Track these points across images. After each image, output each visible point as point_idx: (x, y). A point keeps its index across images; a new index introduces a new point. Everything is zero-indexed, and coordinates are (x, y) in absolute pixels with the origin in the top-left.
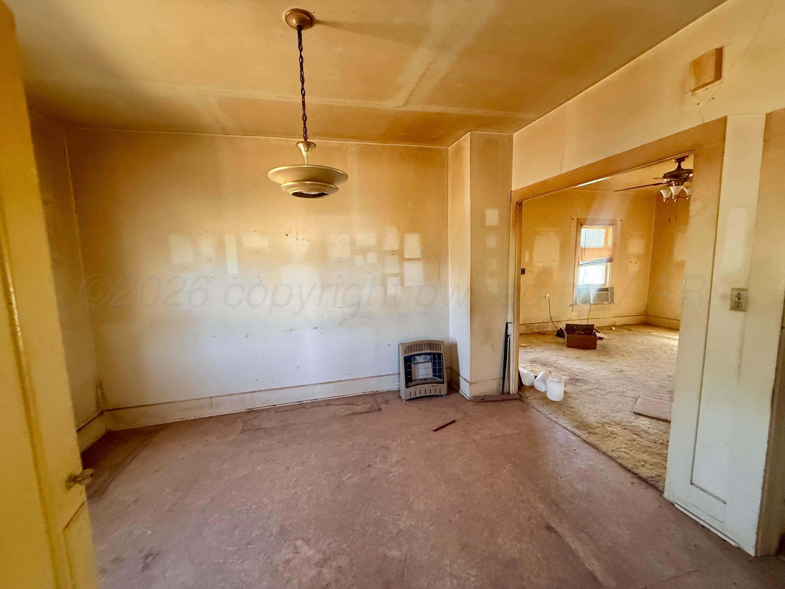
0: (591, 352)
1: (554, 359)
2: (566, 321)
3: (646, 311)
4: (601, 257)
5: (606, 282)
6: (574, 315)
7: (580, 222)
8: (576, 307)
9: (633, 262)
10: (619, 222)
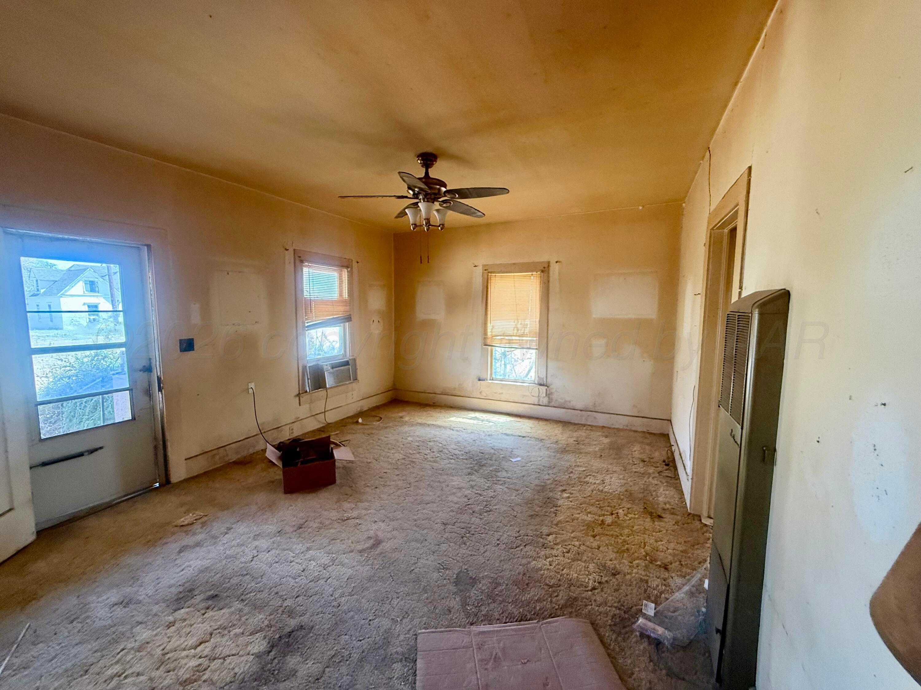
2: (291, 425)
3: (394, 384)
4: (336, 315)
5: (345, 351)
6: (303, 411)
7: (300, 257)
8: (305, 398)
9: (376, 321)
10: (355, 264)
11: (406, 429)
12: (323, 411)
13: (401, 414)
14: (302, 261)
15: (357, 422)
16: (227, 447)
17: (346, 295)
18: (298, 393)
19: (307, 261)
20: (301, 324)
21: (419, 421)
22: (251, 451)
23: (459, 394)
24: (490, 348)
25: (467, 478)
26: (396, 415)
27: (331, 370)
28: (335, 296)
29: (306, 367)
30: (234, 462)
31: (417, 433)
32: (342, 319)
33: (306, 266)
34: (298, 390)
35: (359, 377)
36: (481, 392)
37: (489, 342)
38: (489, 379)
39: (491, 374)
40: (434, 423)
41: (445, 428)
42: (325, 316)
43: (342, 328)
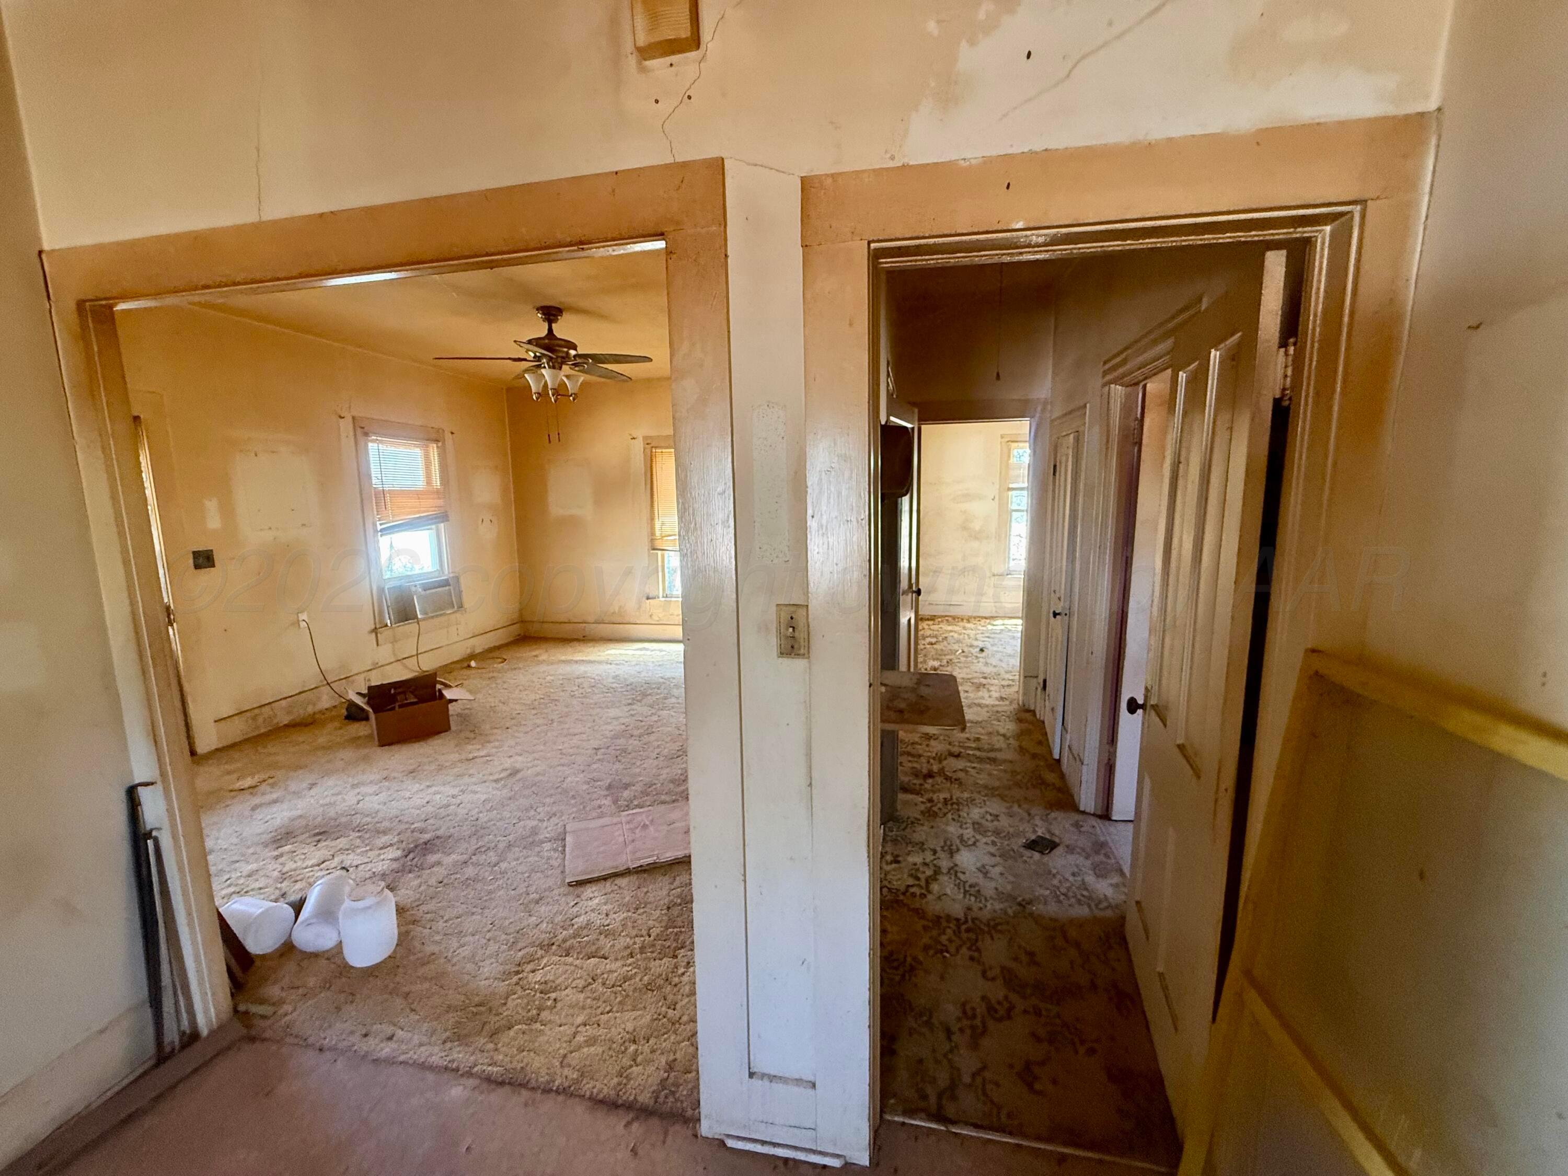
0: (439, 741)
1: (351, 798)
2: (365, 674)
3: (521, 615)
4: (425, 512)
5: (441, 565)
6: (384, 653)
7: (363, 428)
8: (384, 635)
9: (487, 521)
10: (448, 436)
11: (544, 668)
12: (415, 653)
13: (534, 653)
14: (366, 434)
15: (469, 666)
16: (273, 705)
17: (437, 482)
18: (373, 627)
19: (375, 434)
20: (371, 526)
21: (563, 658)
22: (310, 709)
23: (619, 620)
24: (659, 553)
25: (626, 709)
26: (528, 654)
27: (423, 593)
28: (420, 483)
29: (383, 589)
30: (285, 725)
31: (560, 671)
32: (436, 518)
33: (373, 441)
34: (372, 622)
35: (466, 605)
36: (651, 616)
37: (658, 544)
38: (661, 595)
39: (664, 590)
40: (584, 658)
41: (600, 662)
42: (408, 514)
43: (433, 532)
